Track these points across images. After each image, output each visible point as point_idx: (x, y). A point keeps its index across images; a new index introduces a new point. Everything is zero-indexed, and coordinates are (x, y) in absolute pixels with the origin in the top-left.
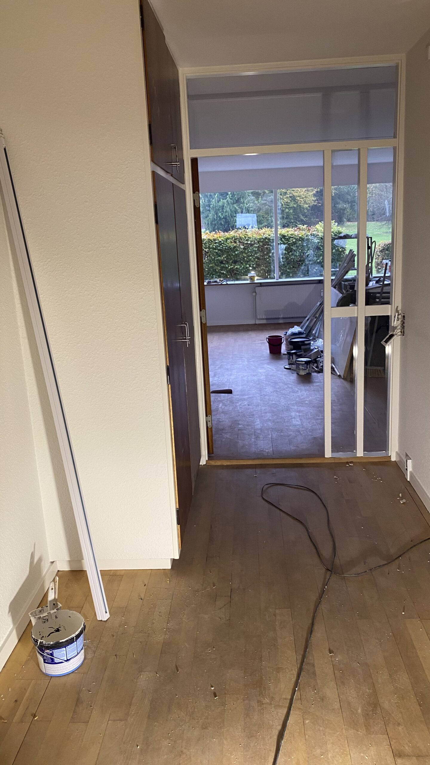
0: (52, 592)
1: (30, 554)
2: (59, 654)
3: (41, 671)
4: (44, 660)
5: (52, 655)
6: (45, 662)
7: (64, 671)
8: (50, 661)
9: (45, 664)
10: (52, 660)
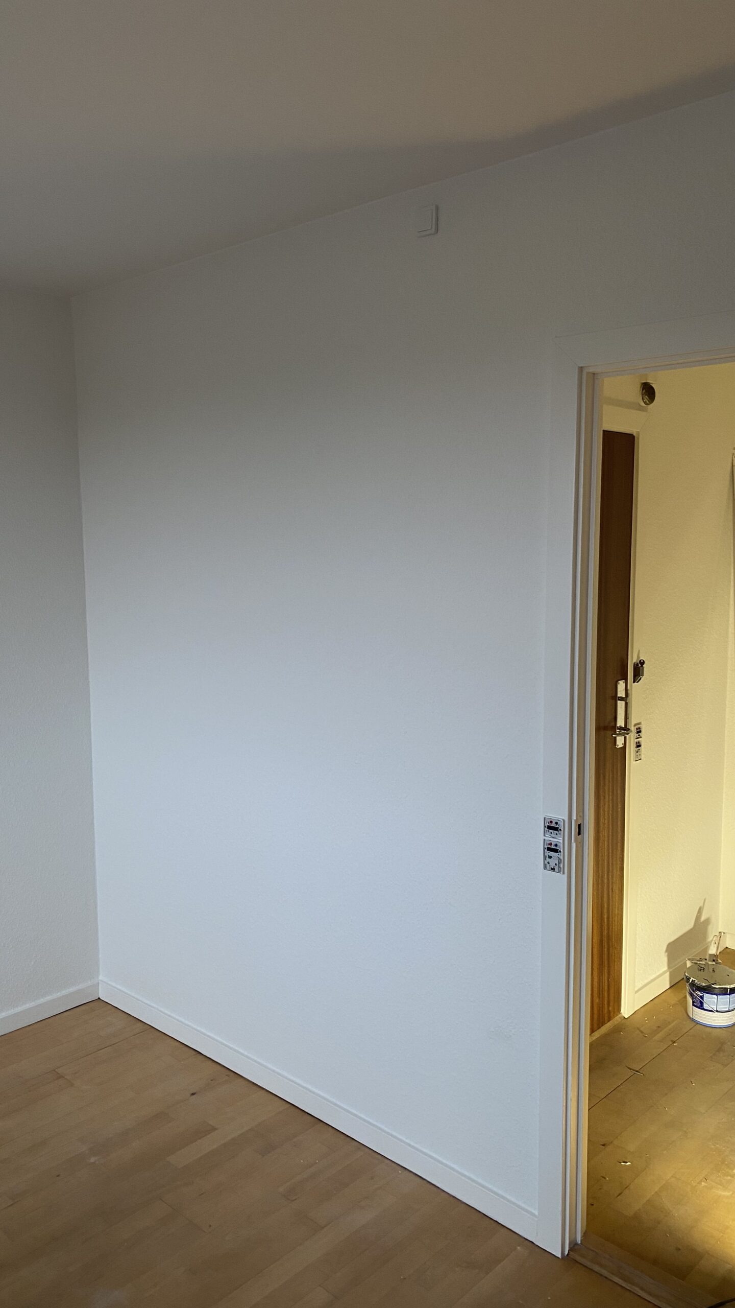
0: (714, 947)
1: (698, 909)
2: (709, 1000)
3: (689, 1016)
4: (693, 1002)
5: (702, 997)
6: (693, 1005)
7: (711, 1022)
8: (699, 1005)
9: (694, 1007)
10: (702, 1003)
